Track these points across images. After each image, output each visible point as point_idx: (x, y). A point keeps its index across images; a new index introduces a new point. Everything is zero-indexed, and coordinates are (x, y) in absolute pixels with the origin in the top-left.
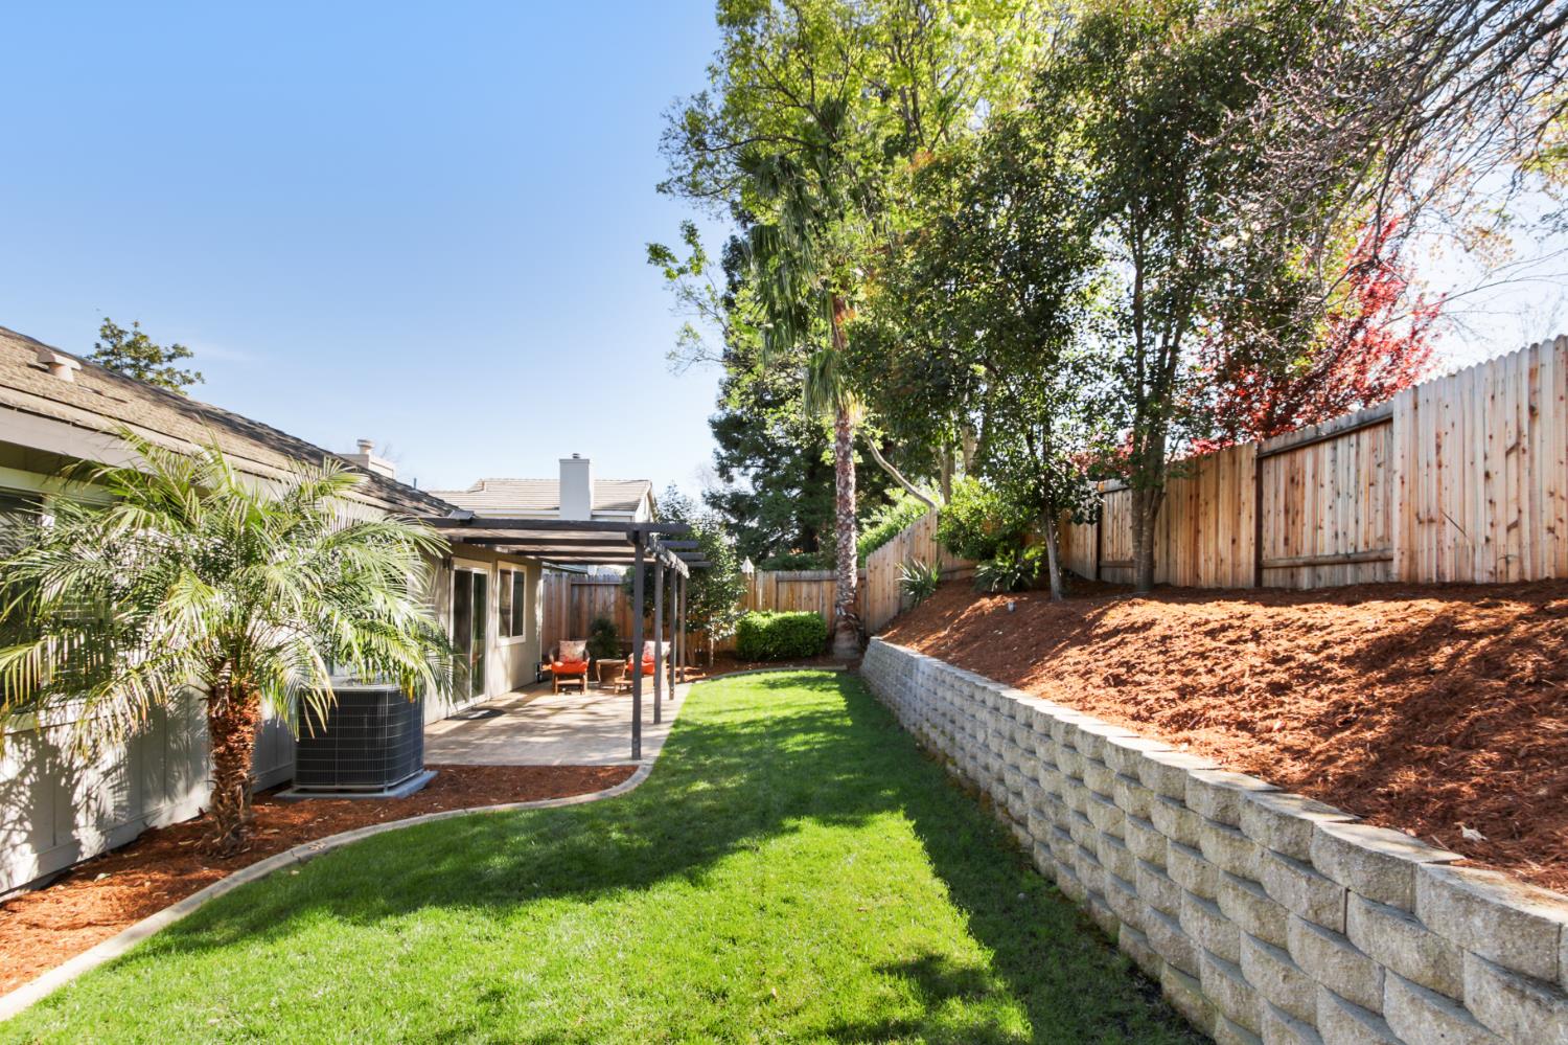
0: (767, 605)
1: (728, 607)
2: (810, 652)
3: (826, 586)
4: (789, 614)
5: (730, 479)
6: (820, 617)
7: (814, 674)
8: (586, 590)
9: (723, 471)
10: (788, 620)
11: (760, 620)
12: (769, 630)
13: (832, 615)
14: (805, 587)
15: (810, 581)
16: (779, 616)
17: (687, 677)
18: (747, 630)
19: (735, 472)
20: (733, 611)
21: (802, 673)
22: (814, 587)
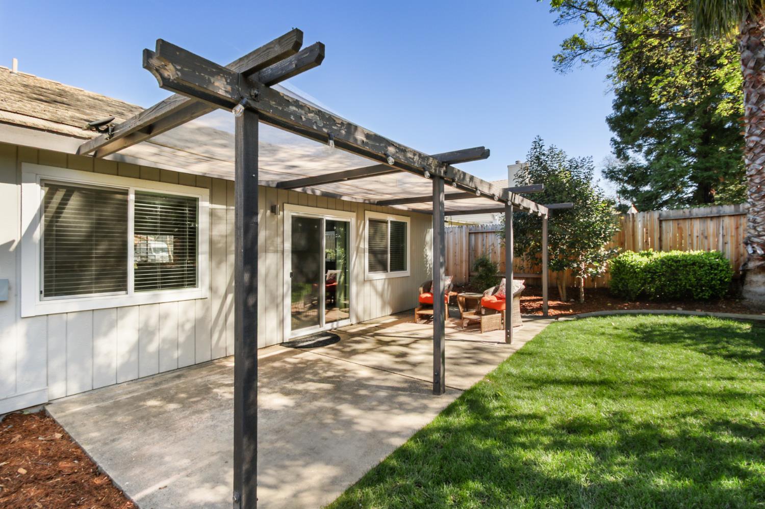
0: (646, 245)
1: (597, 246)
2: (707, 295)
3: (728, 222)
4: (675, 253)
5: (627, 158)
6: (721, 256)
7: (713, 322)
8: (480, 236)
9: (620, 153)
10: (675, 260)
11: (636, 259)
12: (647, 269)
13: (739, 255)
14: (697, 226)
15: (704, 218)
16: (663, 254)
17: (552, 312)
18: (621, 269)
19: (630, 152)
20: (602, 251)
21: (694, 320)
22: (711, 225)
